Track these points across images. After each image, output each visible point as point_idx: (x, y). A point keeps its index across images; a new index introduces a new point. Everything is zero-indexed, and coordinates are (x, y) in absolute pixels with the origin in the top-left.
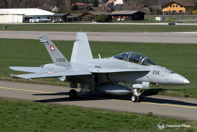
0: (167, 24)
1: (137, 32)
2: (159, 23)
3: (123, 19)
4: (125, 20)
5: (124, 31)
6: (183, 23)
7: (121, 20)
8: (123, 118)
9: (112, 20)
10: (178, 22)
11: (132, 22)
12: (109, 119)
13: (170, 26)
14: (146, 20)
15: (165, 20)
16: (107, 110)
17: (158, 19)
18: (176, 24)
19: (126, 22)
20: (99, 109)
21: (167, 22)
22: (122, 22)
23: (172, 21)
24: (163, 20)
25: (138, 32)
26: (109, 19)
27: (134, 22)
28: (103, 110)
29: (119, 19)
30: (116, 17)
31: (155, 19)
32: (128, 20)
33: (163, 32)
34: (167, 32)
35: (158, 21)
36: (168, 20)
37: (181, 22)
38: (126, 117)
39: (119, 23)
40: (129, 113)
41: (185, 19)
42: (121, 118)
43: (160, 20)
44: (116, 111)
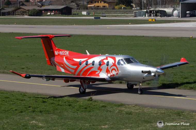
0: (93, 18)
1: (66, 25)
2: (85, 17)
3: (52, 14)
4: (54, 14)
6: (107, 17)
7: (50, 14)
9: (42, 14)
10: (102, 17)
11: (61, 16)
13: (96, 20)
14: (73, 14)
15: (90, 14)
17: (84, 13)
18: (101, 18)
19: (55, 16)
20: (43, 94)
21: (92, 16)
22: (51, 16)
23: (97, 15)
24: (88, 14)
25: (68, 25)
26: (39, 13)
27: (62, 16)
29: (49, 14)
30: (46, 12)
31: (81, 14)
32: (57, 14)
35: (85, 15)
36: (93, 14)
37: (105, 17)
38: (68, 102)
39: (49, 16)
41: (109, 14)
42: (64, 102)
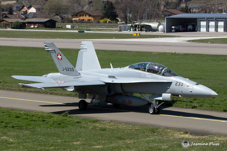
0: (77, 31)
1: (49, 38)
2: (69, 30)
3: (36, 26)
4: (38, 27)
5: (37, 37)
6: (92, 31)
7: (34, 27)
8: (40, 118)
9: (26, 27)
10: (86, 30)
11: (45, 29)
12: (26, 119)
13: (80, 33)
14: (57, 27)
15: (75, 28)
16: (25, 110)
17: (69, 26)
18: (85, 32)
19: (38, 29)
20: (17, 109)
21: (76, 29)
22: (35, 29)
23: (81, 29)
24: (73, 28)
25: (51, 38)
26: (22, 26)
27: (46, 29)
28: (21, 110)
29: (32, 26)
30: (29, 25)
31: (66, 27)
32: (41, 27)
33: (74, 39)
34: (77, 39)
35: (69, 28)
36: (78, 28)
37: (90, 30)
38: (43, 117)
39: (33, 29)
40: (45, 113)
41: (93, 27)
42: (38, 118)
43: (70, 28)
44: (33, 111)
